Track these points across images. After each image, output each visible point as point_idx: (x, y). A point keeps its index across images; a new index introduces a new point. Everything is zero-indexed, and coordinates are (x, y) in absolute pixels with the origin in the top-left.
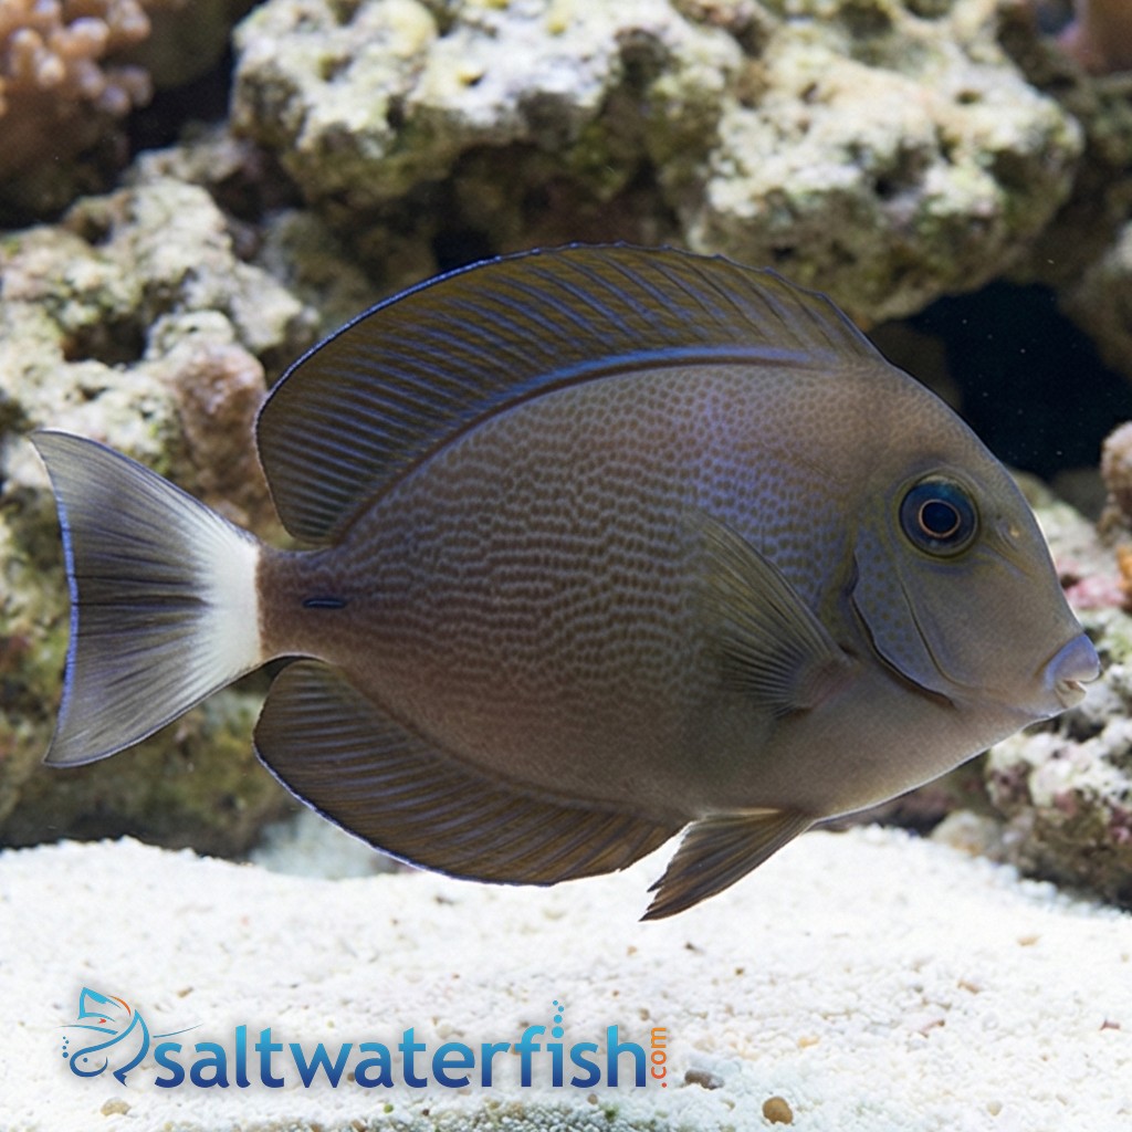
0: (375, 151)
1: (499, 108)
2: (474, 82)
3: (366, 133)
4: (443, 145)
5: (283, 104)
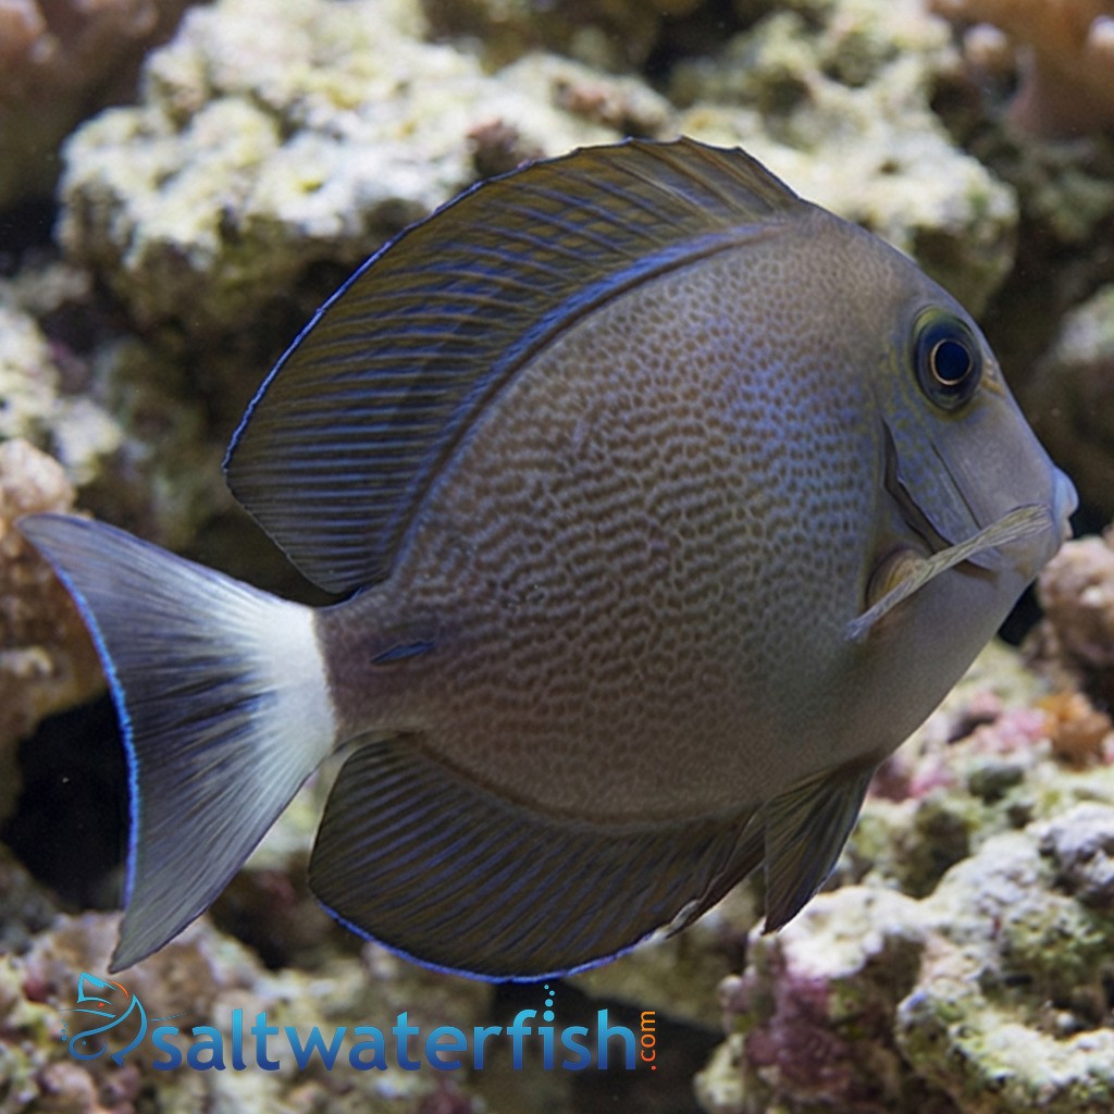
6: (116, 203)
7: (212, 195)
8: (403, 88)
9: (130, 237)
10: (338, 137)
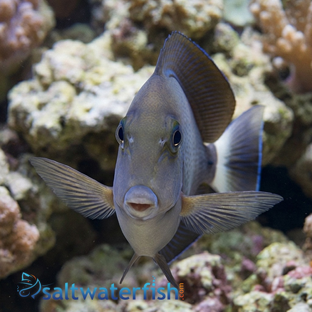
0: (55, 134)
1: (97, 119)
2: (88, 111)
3: (53, 129)
4: (79, 133)
5: (25, 118)
6: (26, 113)
7: (57, 112)
8: (112, 79)
9: (31, 124)
10: (94, 94)
